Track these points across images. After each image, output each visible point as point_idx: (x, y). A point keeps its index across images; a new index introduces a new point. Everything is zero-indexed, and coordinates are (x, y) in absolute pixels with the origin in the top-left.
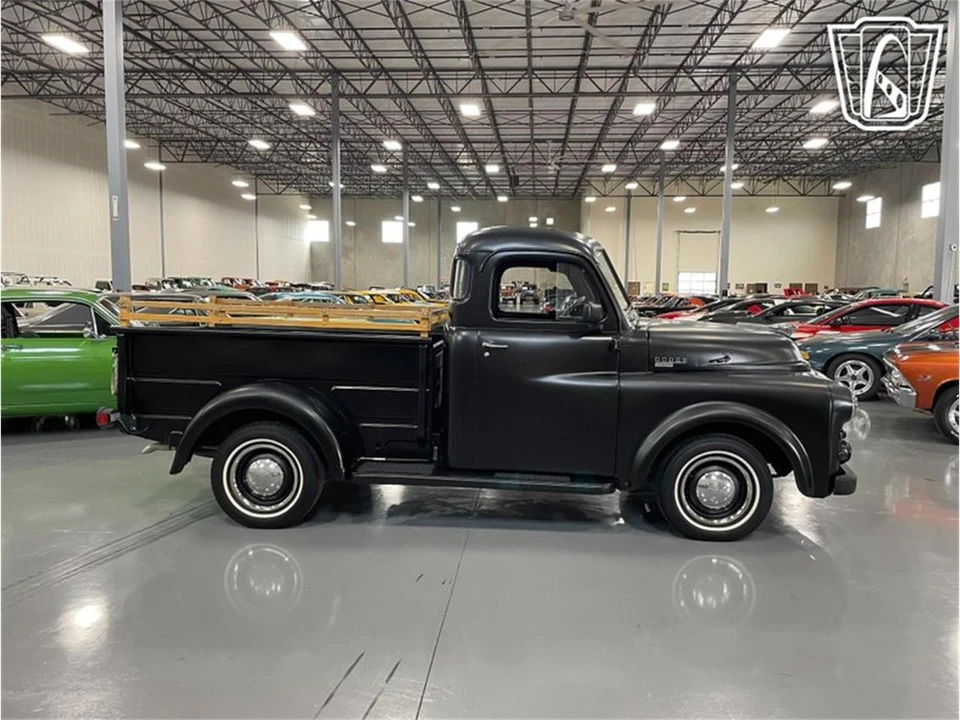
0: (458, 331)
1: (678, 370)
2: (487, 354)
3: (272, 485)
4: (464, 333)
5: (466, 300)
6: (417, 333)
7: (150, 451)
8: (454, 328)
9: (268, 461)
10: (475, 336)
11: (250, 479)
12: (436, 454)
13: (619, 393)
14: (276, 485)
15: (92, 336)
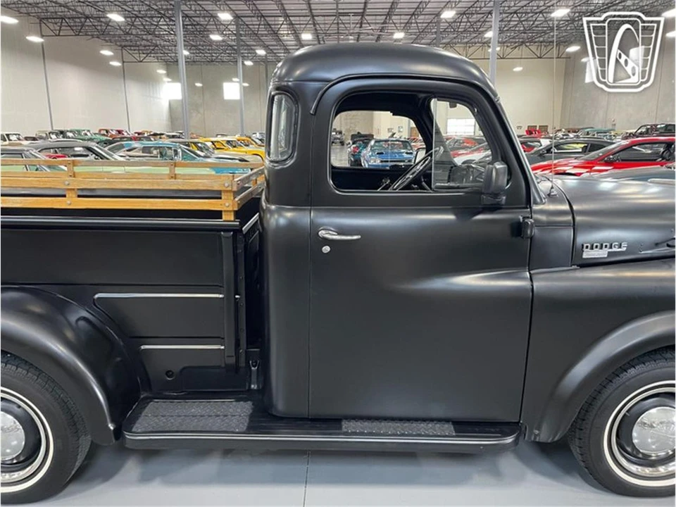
0: (279, 211)
1: (614, 261)
2: (326, 249)
4: (289, 215)
5: (290, 162)
6: (218, 214)
8: (273, 207)
10: (304, 217)
12: (254, 378)
13: (531, 297)
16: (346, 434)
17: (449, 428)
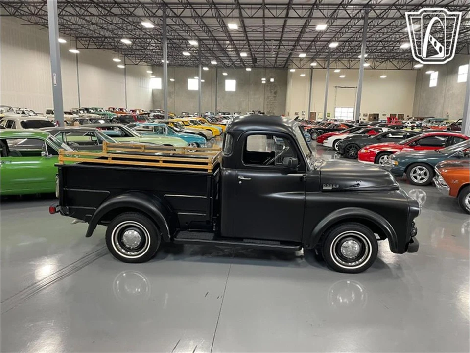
0: (226, 170)
1: (334, 191)
2: (240, 182)
3: (136, 242)
4: (229, 171)
5: (230, 155)
6: (206, 170)
7: (75, 223)
8: (224, 169)
9: (133, 231)
10: (234, 172)
11: (124, 239)
12: (214, 227)
13: (305, 202)
14: (137, 242)
15: (46, 156)
16: (245, 242)
17: (279, 243)
